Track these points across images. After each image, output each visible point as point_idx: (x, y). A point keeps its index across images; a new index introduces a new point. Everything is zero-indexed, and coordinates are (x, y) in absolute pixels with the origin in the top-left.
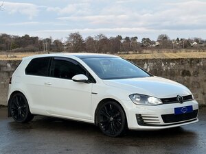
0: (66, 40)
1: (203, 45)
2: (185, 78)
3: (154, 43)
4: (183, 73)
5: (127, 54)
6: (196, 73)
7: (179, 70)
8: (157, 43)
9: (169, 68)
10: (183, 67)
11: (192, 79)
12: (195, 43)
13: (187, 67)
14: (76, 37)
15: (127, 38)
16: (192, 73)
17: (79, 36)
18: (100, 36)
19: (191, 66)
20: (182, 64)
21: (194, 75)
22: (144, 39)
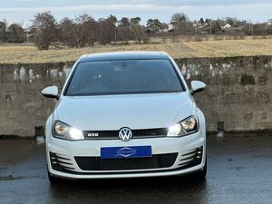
0: (31, 24)
1: (240, 28)
2: (247, 87)
3: (166, 26)
4: (242, 80)
5: (126, 44)
6: (264, 80)
7: (237, 76)
8: (171, 27)
9: (221, 73)
10: (242, 71)
11: (256, 88)
12: (228, 26)
13: (248, 69)
14: (46, 19)
15: (124, 20)
16: (256, 79)
17: (51, 17)
18: (83, 17)
19: (255, 68)
20: (242, 66)
21: (260, 82)
22: (151, 20)
